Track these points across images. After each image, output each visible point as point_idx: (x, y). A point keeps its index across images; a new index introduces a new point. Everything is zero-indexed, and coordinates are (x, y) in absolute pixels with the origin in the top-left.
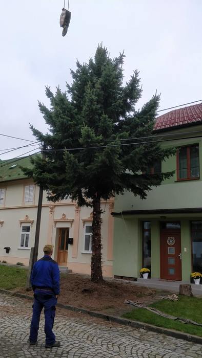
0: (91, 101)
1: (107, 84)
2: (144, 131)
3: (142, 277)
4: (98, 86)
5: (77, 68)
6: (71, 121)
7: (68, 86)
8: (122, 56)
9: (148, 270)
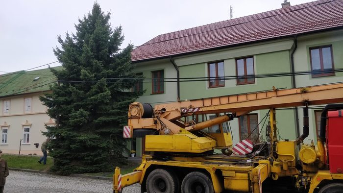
0: (87, 51)
1: (97, 38)
2: (122, 68)
3: (131, 156)
4: (91, 40)
5: (79, 23)
6: (75, 63)
7: (73, 35)
8: (109, 14)
9: (134, 151)
